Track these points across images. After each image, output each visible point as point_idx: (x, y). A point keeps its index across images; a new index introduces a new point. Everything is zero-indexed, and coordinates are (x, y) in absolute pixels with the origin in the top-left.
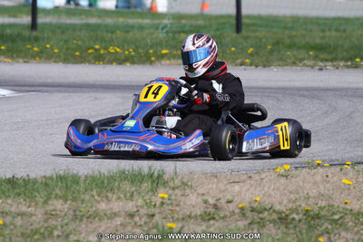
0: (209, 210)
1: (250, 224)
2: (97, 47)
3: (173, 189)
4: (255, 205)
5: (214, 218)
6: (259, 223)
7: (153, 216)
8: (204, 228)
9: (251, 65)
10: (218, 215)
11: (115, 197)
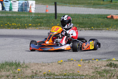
2: (8, 23)
4: (49, 73)
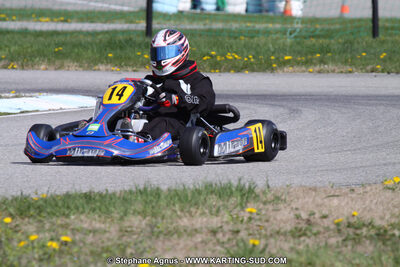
0: (300, 226)
1: (344, 240)
2: (213, 53)
3: (265, 203)
4: (352, 220)
5: (305, 234)
6: (354, 239)
7: (238, 232)
8: (292, 245)
9: (383, 71)
10: (311, 231)
11: (199, 212)
